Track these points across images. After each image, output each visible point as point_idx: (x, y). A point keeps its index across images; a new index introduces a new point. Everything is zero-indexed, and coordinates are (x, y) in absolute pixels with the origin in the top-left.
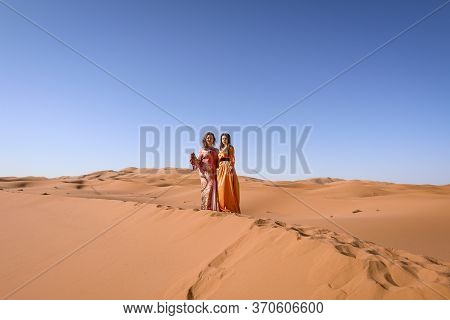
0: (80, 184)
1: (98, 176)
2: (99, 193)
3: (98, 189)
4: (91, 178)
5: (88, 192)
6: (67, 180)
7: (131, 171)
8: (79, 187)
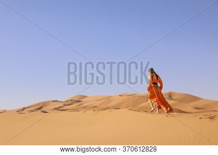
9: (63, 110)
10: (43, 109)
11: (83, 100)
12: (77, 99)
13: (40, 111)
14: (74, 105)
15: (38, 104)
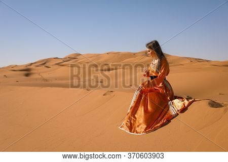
0: (27, 71)
1: (44, 63)
2: (46, 80)
3: (45, 76)
4: (38, 66)
5: (36, 79)
6: (14, 69)
7: (75, 57)
8: (27, 75)
9: (63, 66)
10: (47, 65)
11: (78, 57)
12: (73, 57)
13: (43, 67)
14: (71, 61)
15: (43, 60)
